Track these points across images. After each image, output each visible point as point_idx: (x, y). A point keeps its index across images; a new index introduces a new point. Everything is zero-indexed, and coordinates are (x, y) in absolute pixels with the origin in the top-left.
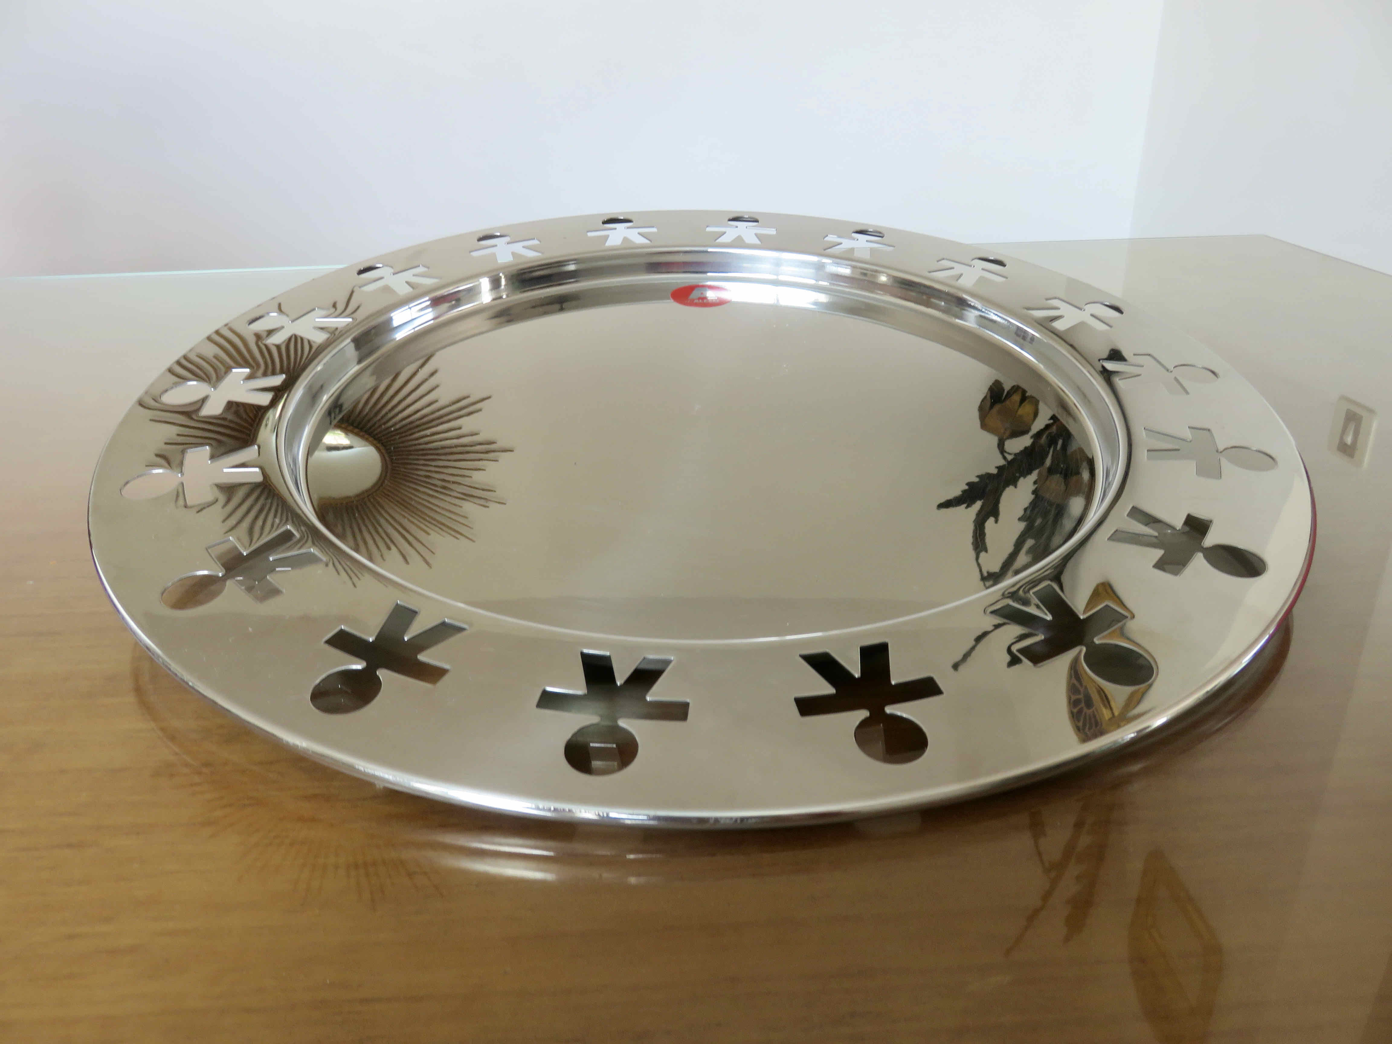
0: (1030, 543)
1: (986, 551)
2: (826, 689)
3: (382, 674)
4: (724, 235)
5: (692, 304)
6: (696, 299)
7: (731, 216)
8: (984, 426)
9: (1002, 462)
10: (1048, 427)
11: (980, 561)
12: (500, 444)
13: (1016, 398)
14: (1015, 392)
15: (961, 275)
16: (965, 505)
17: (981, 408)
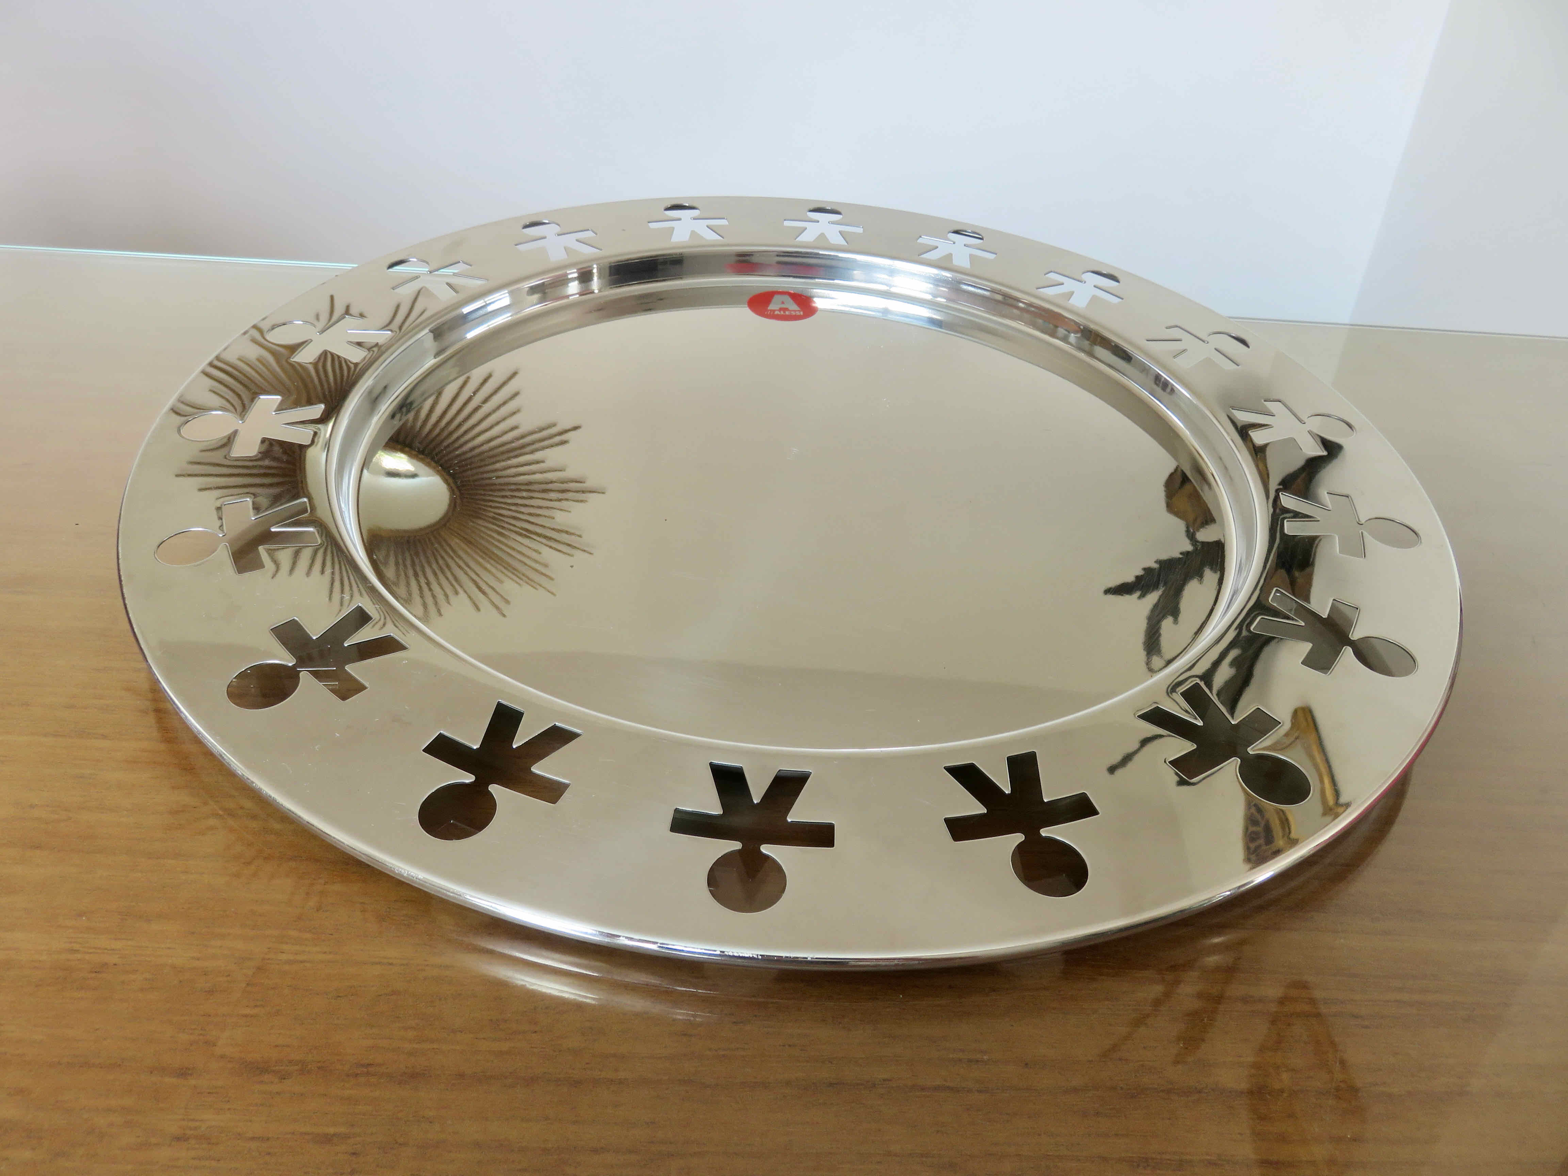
2: (974, 808)
3: (494, 789)
4: (805, 233)
5: (773, 316)
6: (778, 310)
7: (812, 207)
12: (589, 484)
15: (1072, 293)
16: (1138, 594)
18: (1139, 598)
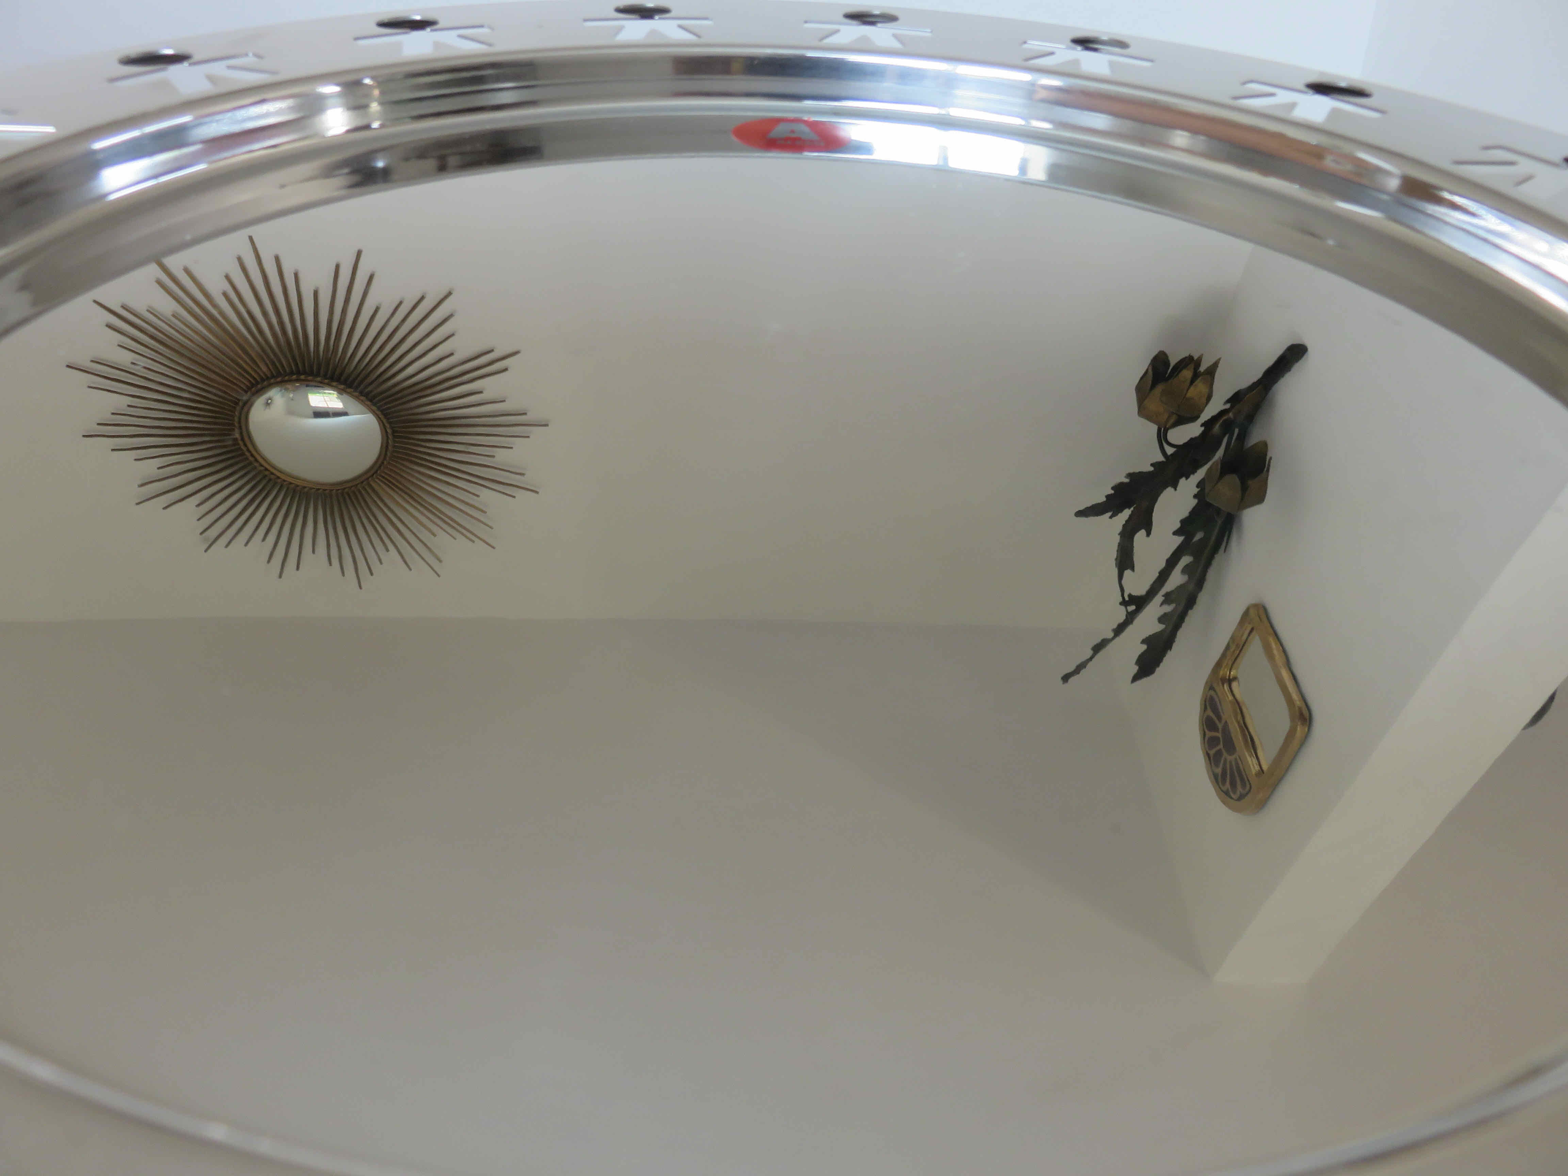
0: (1186, 560)
1: (1133, 569)
4: (837, 34)
7: (849, 11)
8: (1143, 411)
9: (1160, 458)
10: (1222, 413)
11: (1124, 582)
12: (531, 416)
13: (1187, 374)
14: (1185, 367)
16: (1110, 514)
17: (1139, 389)
18: (1111, 517)
